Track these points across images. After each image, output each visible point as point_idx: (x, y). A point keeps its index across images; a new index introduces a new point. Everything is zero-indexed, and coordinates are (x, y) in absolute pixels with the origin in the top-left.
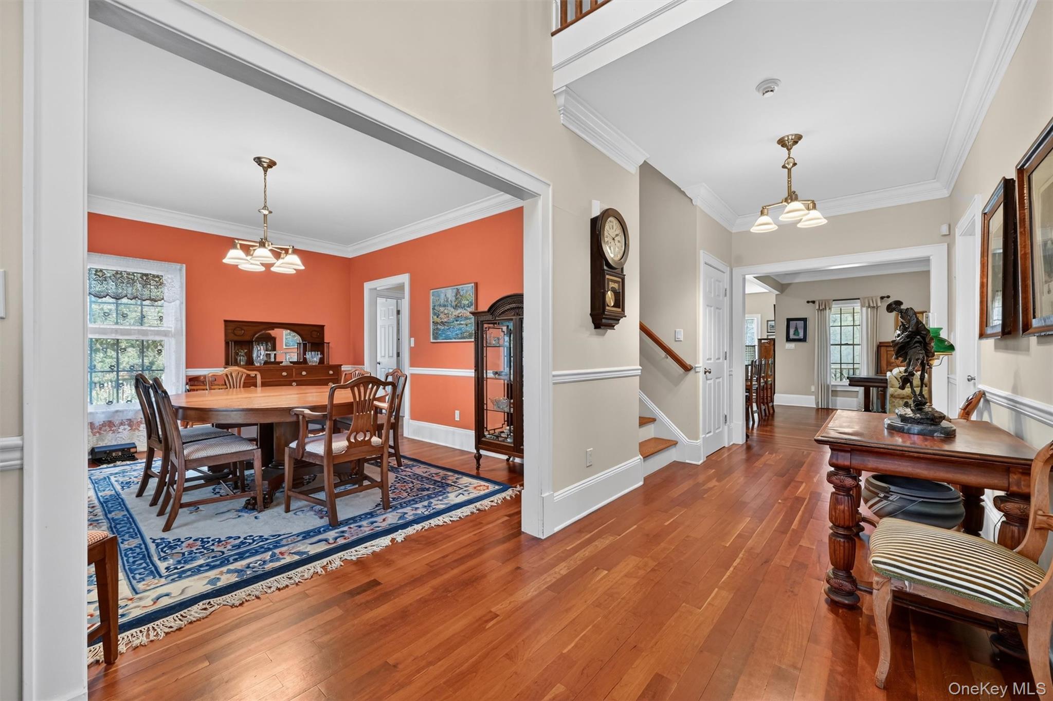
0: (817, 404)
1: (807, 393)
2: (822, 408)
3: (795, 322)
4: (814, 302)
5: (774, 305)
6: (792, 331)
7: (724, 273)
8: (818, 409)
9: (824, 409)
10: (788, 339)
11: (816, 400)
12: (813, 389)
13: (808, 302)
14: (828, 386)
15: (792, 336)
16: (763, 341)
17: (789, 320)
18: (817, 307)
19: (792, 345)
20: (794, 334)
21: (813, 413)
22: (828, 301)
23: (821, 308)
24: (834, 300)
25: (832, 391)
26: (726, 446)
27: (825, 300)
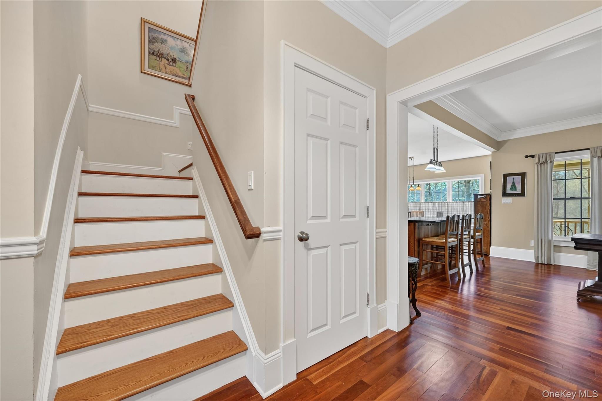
0: (537, 258)
1: (526, 247)
2: (542, 264)
3: (513, 177)
4: (533, 156)
5: (491, 162)
6: (509, 187)
7: (365, 97)
8: (537, 265)
9: (545, 264)
10: (505, 194)
11: (535, 255)
12: (532, 243)
13: (527, 157)
14: (550, 242)
15: (508, 191)
16: (479, 197)
17: (505, 176)
18: (537, 161)
19: (509, 200)
20: (511, 189)
21: (532, 268)
22: (550, 154)
23: (541, 162)
24: (556, 153)
25: (554, 246)
26: (369, 336)
27: (546, 154)
